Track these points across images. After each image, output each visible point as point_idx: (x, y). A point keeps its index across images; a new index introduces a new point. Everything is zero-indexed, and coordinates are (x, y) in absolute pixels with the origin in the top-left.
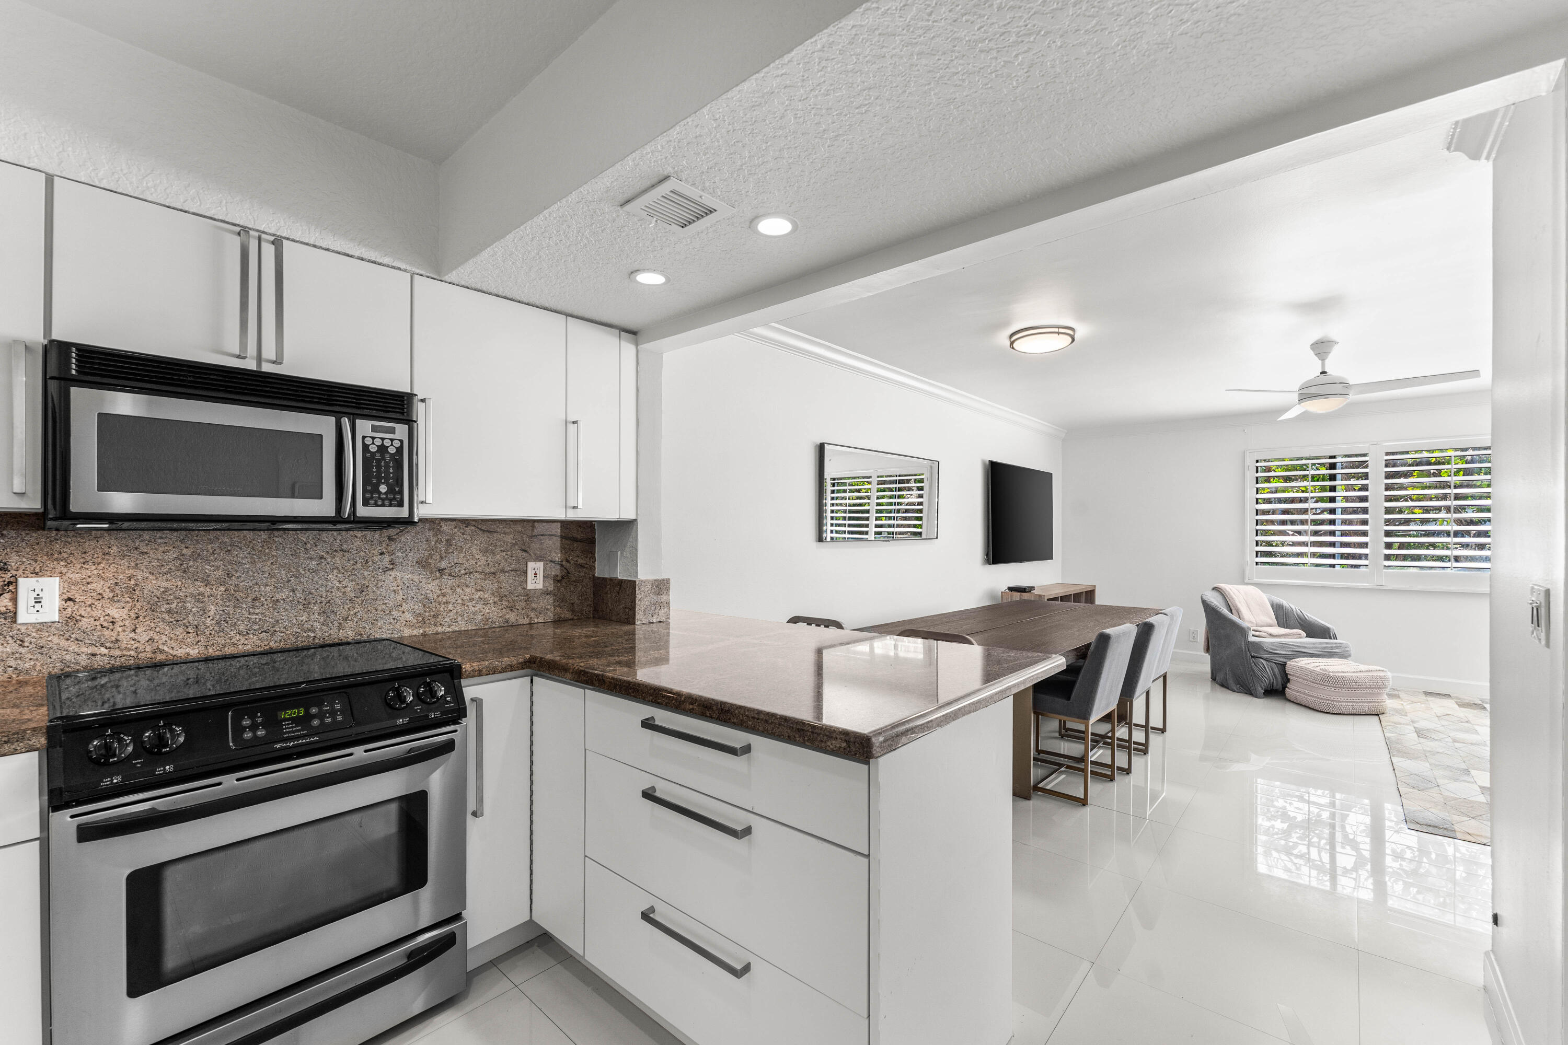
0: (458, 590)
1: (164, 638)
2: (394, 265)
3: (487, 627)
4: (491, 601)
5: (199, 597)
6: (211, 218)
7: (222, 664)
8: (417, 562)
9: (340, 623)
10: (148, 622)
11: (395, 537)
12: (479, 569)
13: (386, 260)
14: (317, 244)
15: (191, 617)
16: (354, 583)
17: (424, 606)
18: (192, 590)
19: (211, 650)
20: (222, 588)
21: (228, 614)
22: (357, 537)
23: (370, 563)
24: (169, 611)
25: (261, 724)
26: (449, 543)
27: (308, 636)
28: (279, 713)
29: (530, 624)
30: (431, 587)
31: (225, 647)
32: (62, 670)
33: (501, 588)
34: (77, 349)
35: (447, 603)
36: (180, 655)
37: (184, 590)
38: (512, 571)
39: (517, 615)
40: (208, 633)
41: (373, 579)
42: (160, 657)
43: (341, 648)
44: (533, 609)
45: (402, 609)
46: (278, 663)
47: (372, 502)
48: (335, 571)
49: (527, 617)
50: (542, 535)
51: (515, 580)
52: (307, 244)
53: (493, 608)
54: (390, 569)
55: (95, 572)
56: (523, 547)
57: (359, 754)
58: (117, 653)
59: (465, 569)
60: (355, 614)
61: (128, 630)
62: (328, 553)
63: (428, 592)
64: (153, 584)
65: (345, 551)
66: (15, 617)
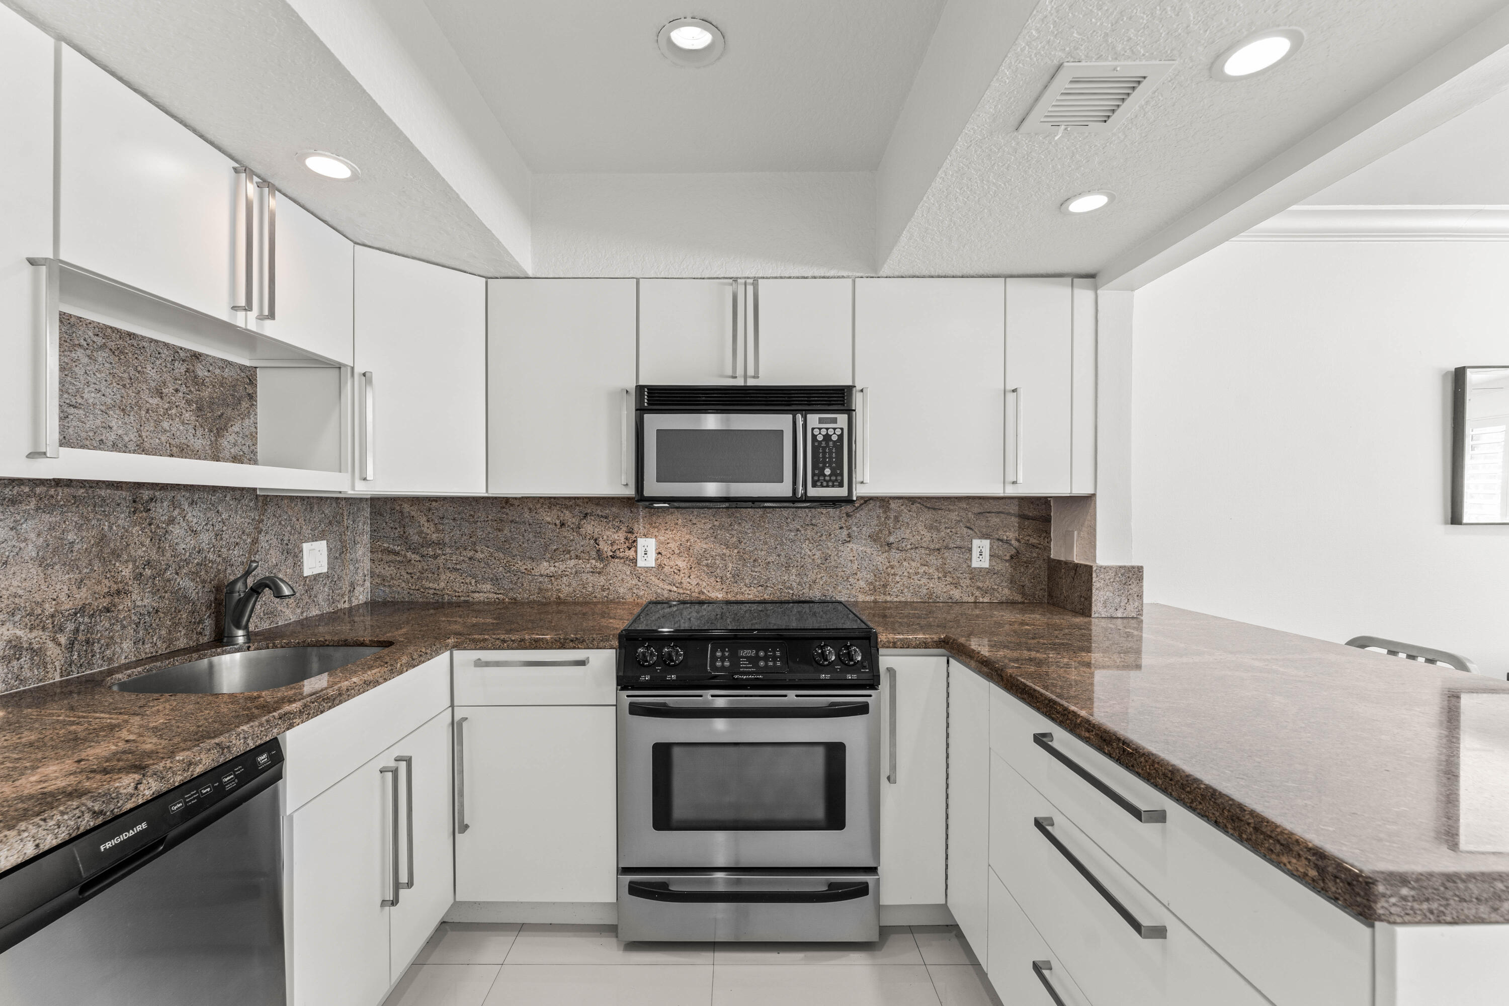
0: (905, 564)
1: (705, 584)
2: (838, 275)
3: (931, 601)
4: (936, 577)
5: (723, 557)
6: (717, 278)
7: (735, 607)
8: (869, 536)
9: (810, 585)
10: (696, 572)
11: (852, 514)
12: (924, 545)
13: (832, 273)
14: (782, 275)
15: (718, 571)
16: (820, 552)
17: (875, 575)
18: (719, 551)
19: (729, 596)
20: (736, 551)
21: (739, 570)
22: (822, 513)
23: (833, 535)
24: (707, 565)
25: (727, 657)
26: (896, 519)
27: (788, 592)
28: (739, 651)
29: (975, 602)
30: (880, 559)
31: (737, 594)
32: (656, 598)
33: (945, 564)
34: (648, 389)
35: (894, 574)
36: (713, 597)
37: (715, 551)
38: (956, 548)
39: (962, 592)
40: (728, 583)
41: (834, 549)
42: (703, 597)
43: (811, 605)
44: (978, 588)
45: (857, 577)
46: (769, 612)
47: (819, 484)
48: (807, 541)
49: (972, 595)
50: (989, 512)
51: (959, 557)
52: (776, 278)
53: (937, 583)
54: (847, 542)
55: (671, 536)
56: (968, 525)
57: (791, 697)
58: (681, 591)
59: (911, 544)
60: (821, 578)
61: (687, 576)
62: (802, 526)
63: (878, 563)
64: (700, 546)
65: (814, 525)
66: (636, 563)
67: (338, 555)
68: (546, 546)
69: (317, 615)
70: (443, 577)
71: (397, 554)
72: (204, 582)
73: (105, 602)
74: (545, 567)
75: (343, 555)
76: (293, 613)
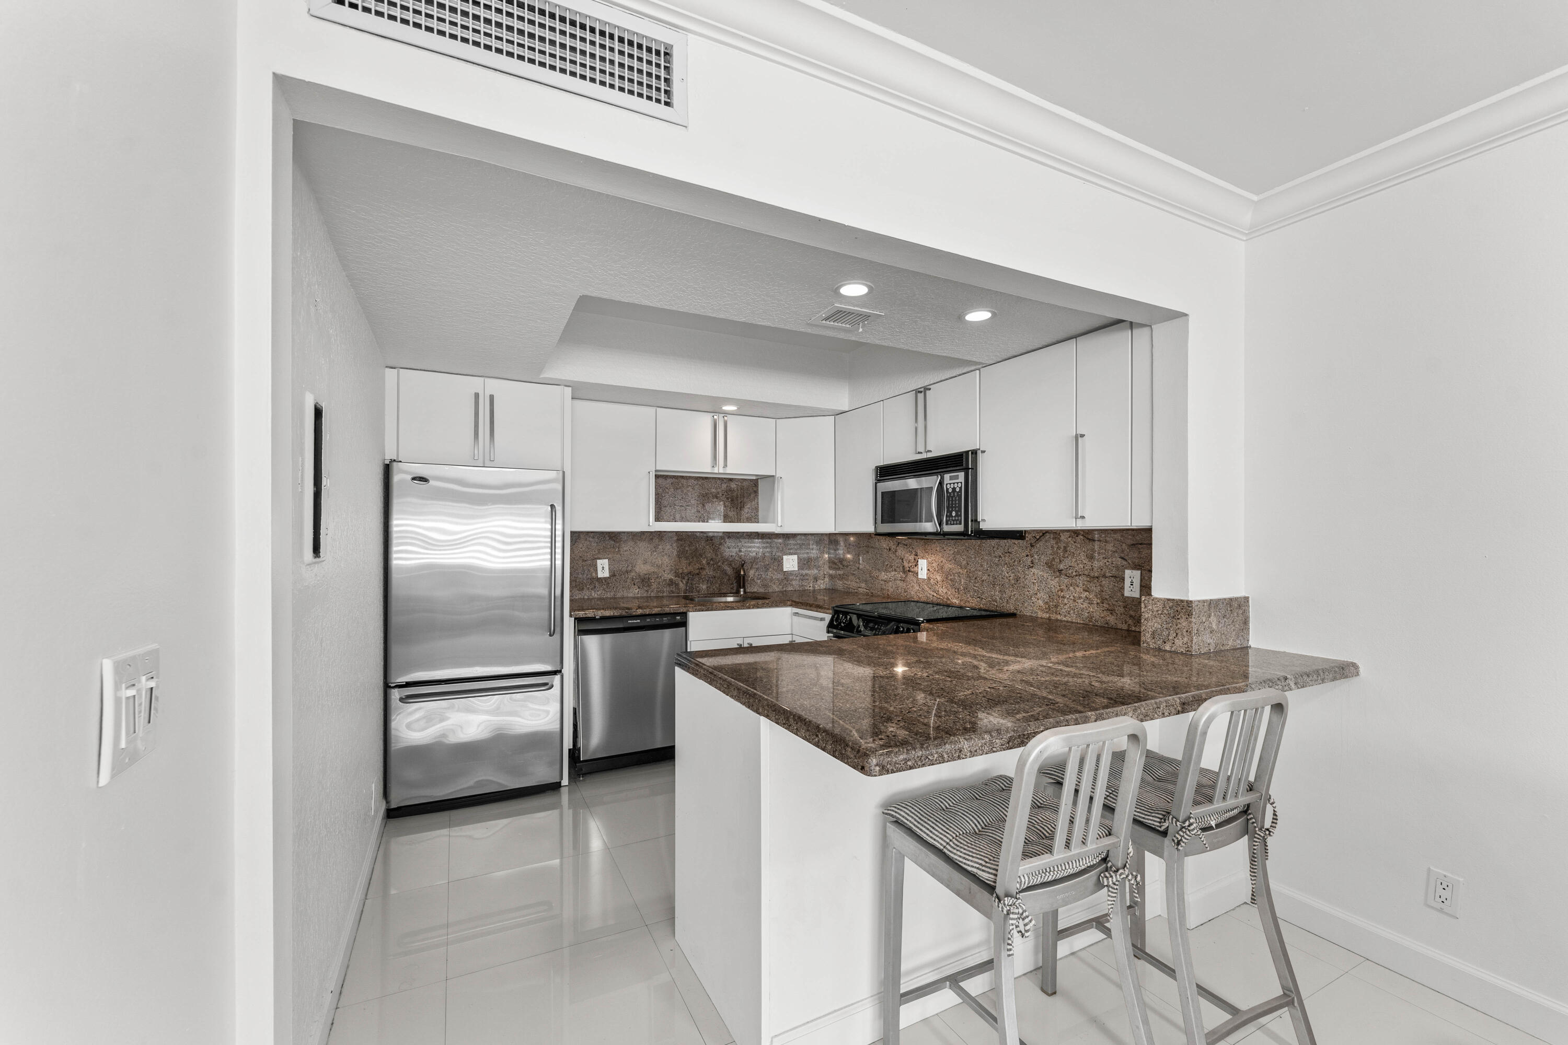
0: (1071, 588)
1: (949, 593)
3: (1090, 623)
4: (1095, 602)
5: (959, 574)
6: (909, 392)
8: (1046, 563)
9: (1007, 600)
10: (946, 584)
11: (1036, 544)
12: (1086, 572)
15: (957, 584)
16: (1014, 574)
17: (1050, 597)
18: (957, 570)
19: (962, 603)
20: (965, 571)
21: (967, 585)
22: (1017, 544)
23: (1022, 561)
24: (951, 580)
26: (1065, 550)
27: (994, 604)
29: (1128, 630)
30: (1054, 583)
31: (966, 602)
33: (1103, 591)
34: (880, 468)
35: (1063, 597)
36: (953, 602)
37: (955, 570)
38: (1112, 577)
39: (1117, 619)
40: (961, 593)
41: (1023, 573)
42: (949, 602)
44: (1131, 616)
45: (1037, 597)
47: (950, 522)
48: (1006, 566)
49: (1126, 623)
50: (1141, 544)
51: (1114, 586)
53: (1096, 608)
54: (1031, 567)
55: (935, 558)
56: (1122, 555)
58: (939, 597)
59: (1076, 572)
60: (1014, 595)
61: (941, 586)
63: (1052, 586)
64: (948, 566)
65: (1011, 553)
66: (918, 575)
67: (805, 562)
68: (884, 562)
69: (792, 590)
70: (850, 578)
71: (836, 564)
72: (733, 568)
73: (697, 571)
74: (883, 576)
75: (809, 563)
76: (778, 587)
